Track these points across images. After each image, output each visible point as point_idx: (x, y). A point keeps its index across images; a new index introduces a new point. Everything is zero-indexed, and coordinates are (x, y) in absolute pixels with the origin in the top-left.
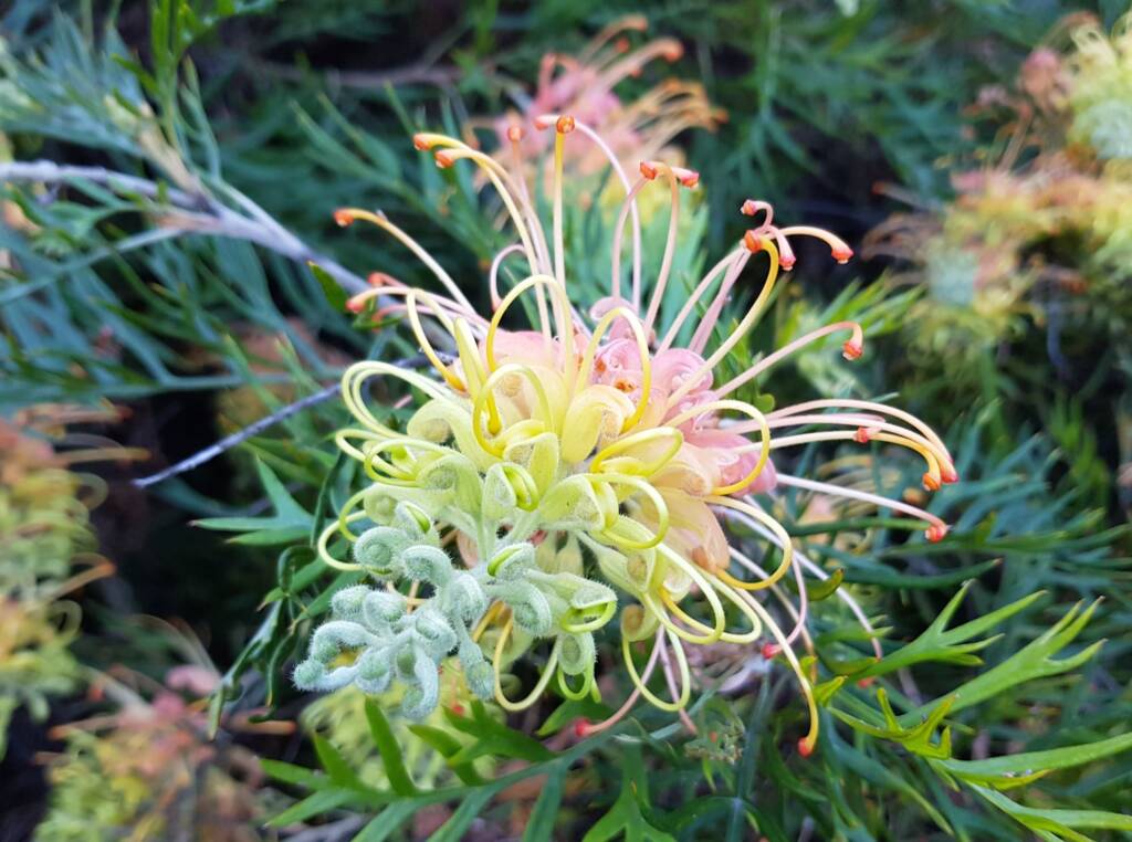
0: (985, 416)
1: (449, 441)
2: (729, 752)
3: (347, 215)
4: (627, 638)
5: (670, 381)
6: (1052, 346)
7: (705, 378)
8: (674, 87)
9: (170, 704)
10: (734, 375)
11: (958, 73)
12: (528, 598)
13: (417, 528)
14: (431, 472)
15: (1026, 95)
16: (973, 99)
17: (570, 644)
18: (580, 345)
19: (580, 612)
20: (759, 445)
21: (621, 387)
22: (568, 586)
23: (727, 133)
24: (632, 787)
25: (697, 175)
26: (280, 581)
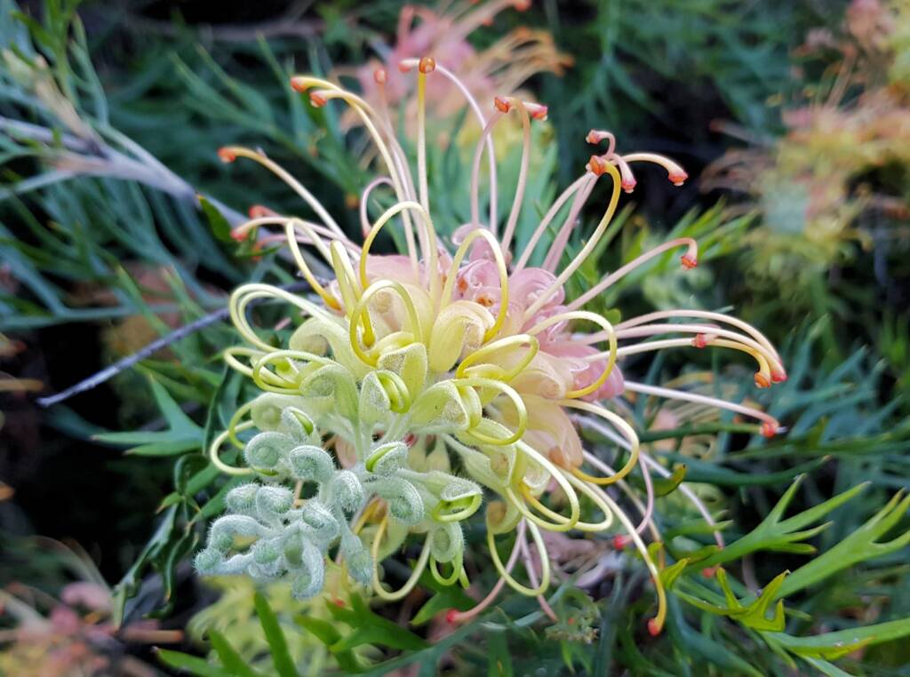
0: (815, 332)
1: (329, 354)
2: (585, 633)
3: (230, 153)
4: (492, 531)
5: (526, 297)
6: (879, 270)
7: (557, 293)
8: (524, 34)
9: (66, 618)
10: (583, 291)
11: (787, 17)
12: (403, 492)
13: (302, 430)
14: (313, 380)
15: (850, 37)
16: (801, 41)
17: (441, 534)
18: (444, 265)
19: (449, 504)
20: (607, 353)
21: (482, 302)
22: (438, 482)
23: (573, 77)
24: (498, 667)
25: (546, 108)
26: (177, 485)
